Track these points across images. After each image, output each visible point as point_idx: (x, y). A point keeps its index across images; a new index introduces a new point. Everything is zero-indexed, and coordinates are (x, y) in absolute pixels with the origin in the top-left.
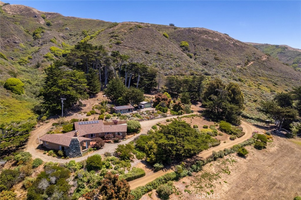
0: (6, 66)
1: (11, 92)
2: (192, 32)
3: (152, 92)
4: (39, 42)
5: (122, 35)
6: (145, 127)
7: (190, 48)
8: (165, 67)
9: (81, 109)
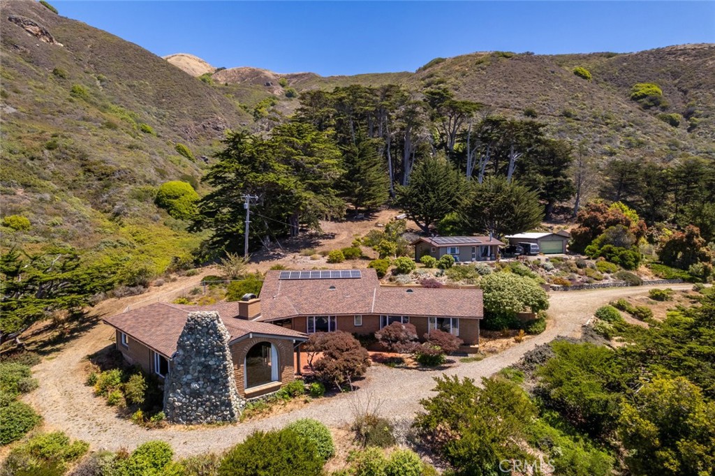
0: (183, 166)
1: (167, 214)
2: (671, 58)
3: (554, 216)
4: (263, 125)
5: (457, 79)
6: (564, 313)
7: (667, 101)
8: (590, 149)
9: (318, 244)
